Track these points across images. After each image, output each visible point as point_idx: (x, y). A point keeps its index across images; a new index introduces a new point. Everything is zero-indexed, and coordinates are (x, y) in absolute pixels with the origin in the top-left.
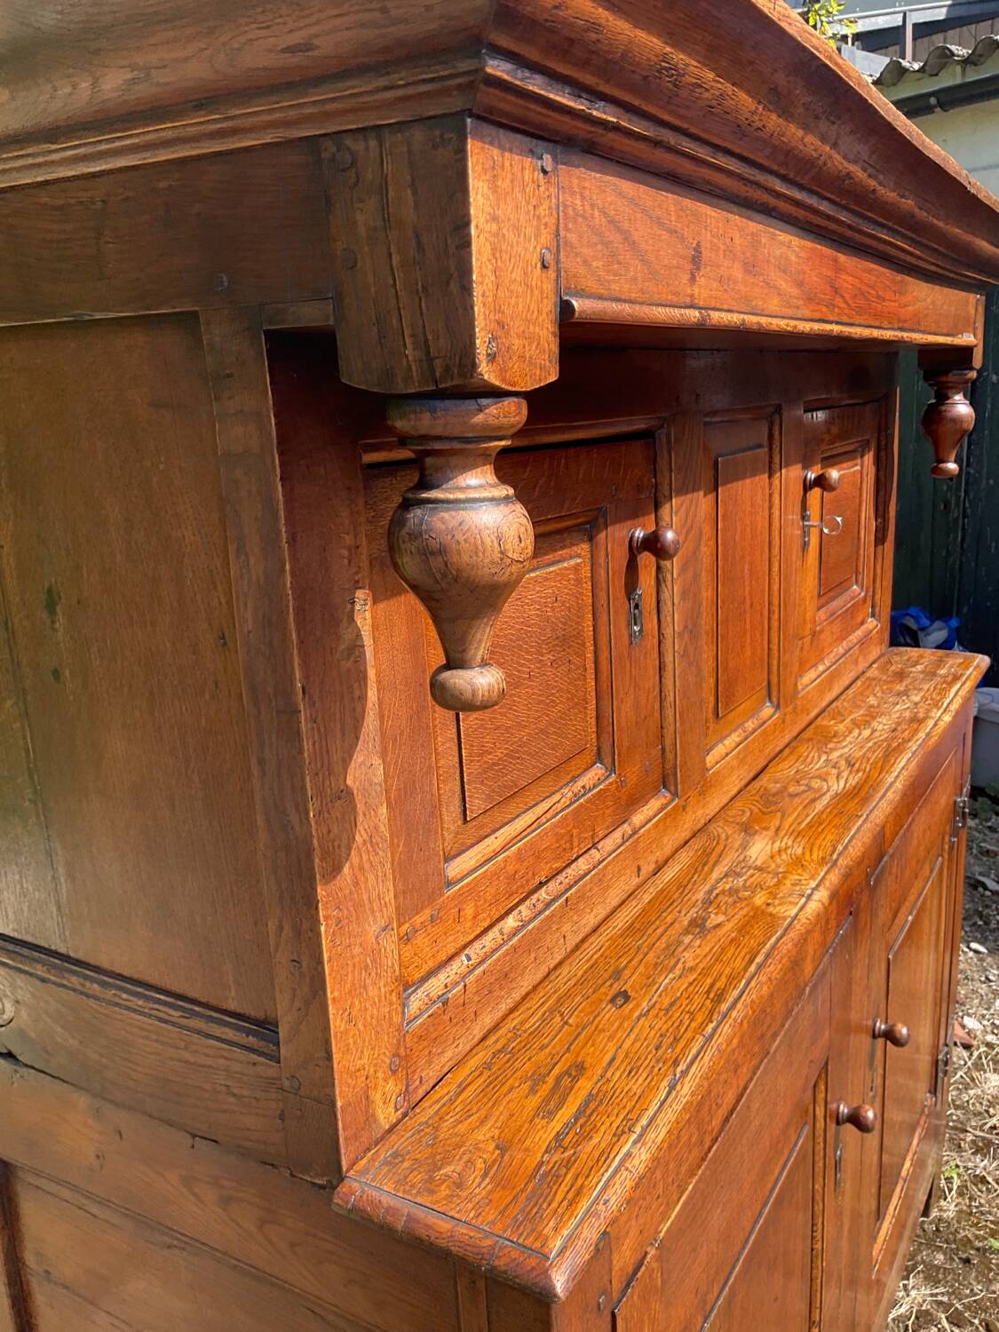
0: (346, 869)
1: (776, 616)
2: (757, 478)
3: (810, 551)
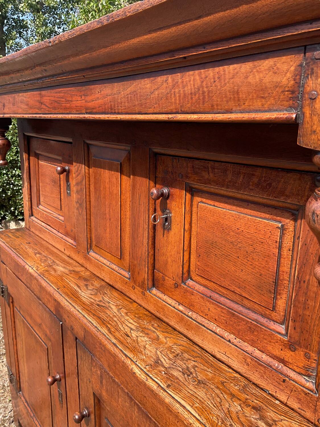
3: (172, 233)
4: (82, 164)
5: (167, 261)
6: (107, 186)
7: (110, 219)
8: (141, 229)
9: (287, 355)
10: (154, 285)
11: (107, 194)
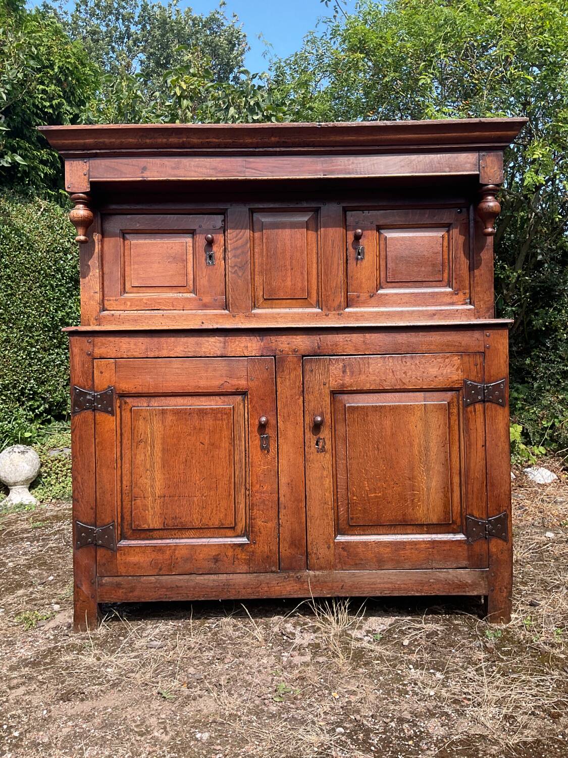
0: (87, 278)
1: (320, 278)
2: (296, 230)
3: (365, 261)
4: (246, 229)
5: (361, 282)
6: (288, 242)
7: (292, 269)
8: (335, 265)
9: (455, 298)
10: (348, 306)
11: (287, 249)
